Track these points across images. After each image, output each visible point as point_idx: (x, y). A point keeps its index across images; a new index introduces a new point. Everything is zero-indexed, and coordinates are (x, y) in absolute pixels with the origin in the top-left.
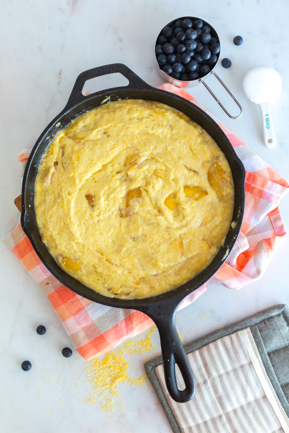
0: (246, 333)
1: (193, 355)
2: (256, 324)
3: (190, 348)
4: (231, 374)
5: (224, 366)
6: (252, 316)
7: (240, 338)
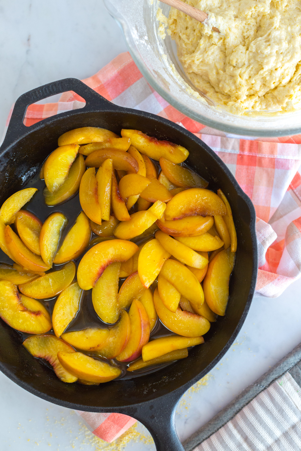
0: (287, 380)
1: (225, 430)
2: (296, 365)
3: (219, 421)
4: (283, 441)
5: (270, 433)
6: (287, 355)
7: (281, 389)
